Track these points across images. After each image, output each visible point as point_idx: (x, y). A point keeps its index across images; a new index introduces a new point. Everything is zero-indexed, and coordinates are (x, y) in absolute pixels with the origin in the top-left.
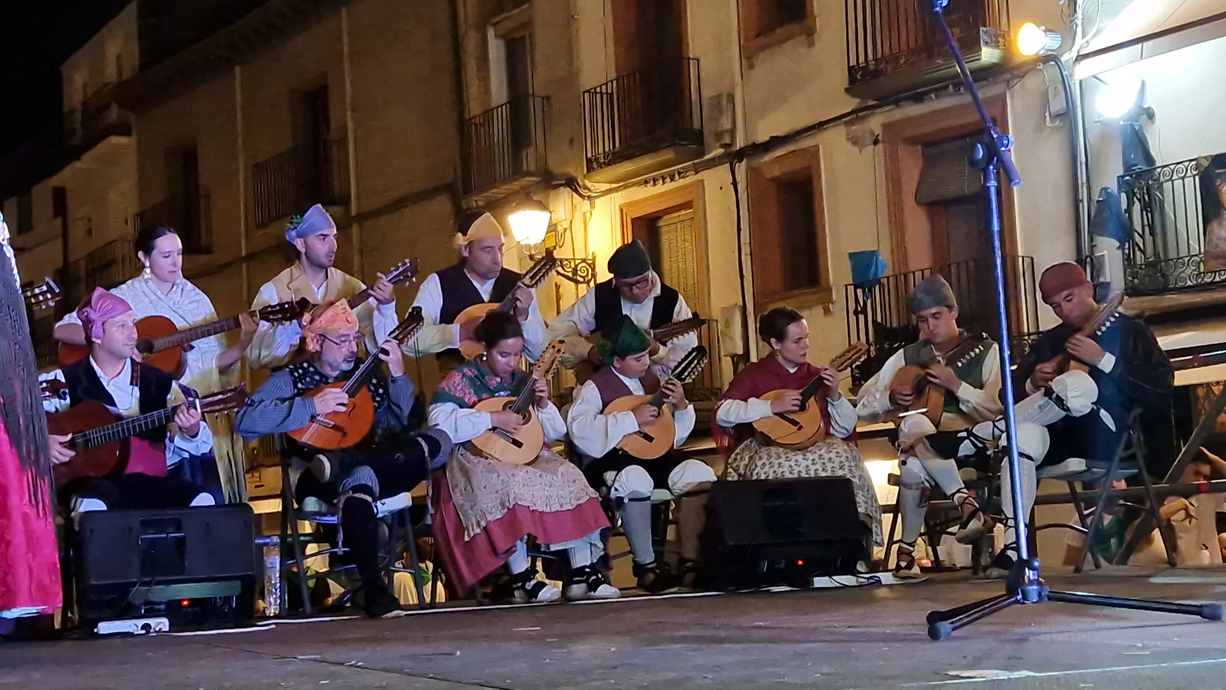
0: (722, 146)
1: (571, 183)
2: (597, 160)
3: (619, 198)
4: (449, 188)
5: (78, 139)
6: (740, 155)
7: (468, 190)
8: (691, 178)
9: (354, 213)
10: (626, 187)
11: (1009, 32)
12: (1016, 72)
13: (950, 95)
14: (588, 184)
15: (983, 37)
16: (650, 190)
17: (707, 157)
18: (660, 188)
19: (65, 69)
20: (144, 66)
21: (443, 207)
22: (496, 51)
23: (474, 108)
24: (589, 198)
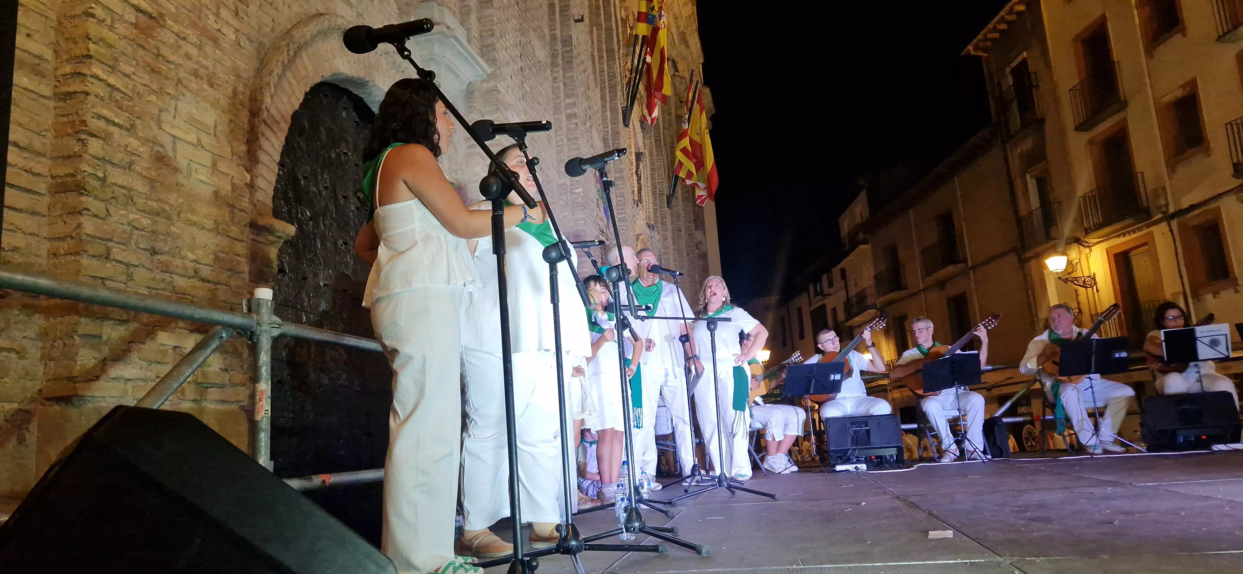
0: (1162, 213)
1: (1078, 241)
2: (1090, 228)
3: (1105, 245)
4: (1015, 250)
5: (847, 248)
6: (1172, 216)
7: (1025, 249)
8: (1145, 231)
9: (970, 265)
10: (1108, 239)
14: (1087, 240)
16: (1122, 240)
17: (1153, 220)
18: (1128, 238)
19: (840, 220)
20: (871, 214)
21: (1012, 258)
22: (1032, 184)
23: (1023, 212)
24: (1088, 247)
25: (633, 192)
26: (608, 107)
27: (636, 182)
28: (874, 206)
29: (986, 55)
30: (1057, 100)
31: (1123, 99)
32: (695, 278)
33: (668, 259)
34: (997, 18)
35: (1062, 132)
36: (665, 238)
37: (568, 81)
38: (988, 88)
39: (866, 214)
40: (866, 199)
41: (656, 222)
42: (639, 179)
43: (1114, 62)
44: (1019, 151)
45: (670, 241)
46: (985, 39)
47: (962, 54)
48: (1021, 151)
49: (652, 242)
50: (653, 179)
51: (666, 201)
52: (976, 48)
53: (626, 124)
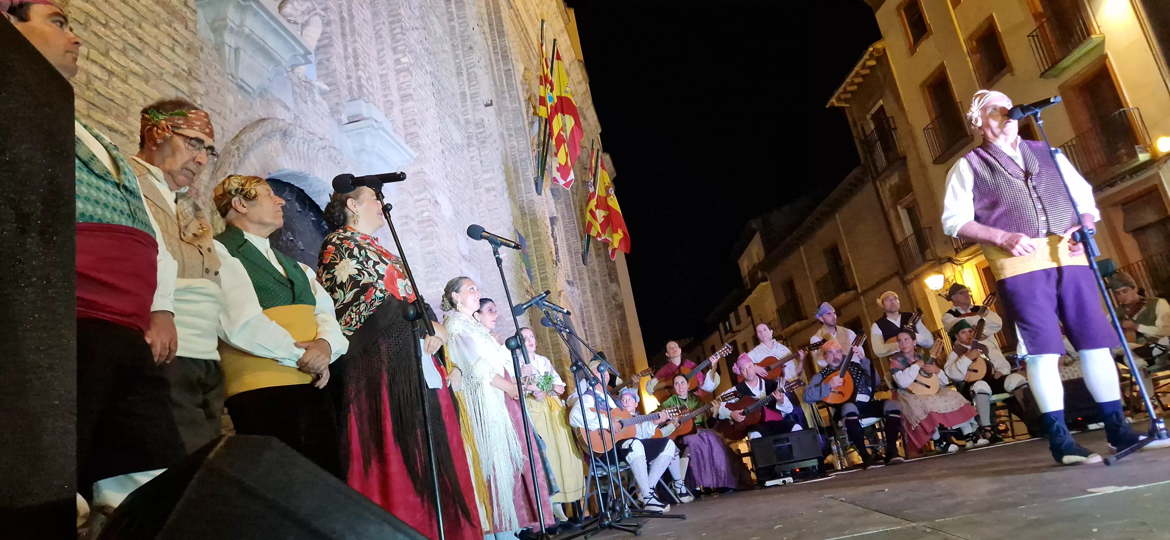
1: (950, 260)
2: (959, 248)
3: (974, 262)
4: (897, 273)
5: (749, 287)
7: (905, 272)
9: (860, 291)
10: (976, 256)
11: (1152, 144)
12: (1161, 161)
13: (1128, 180)
14: (958, 259)
15: (1138, 150)
19: (740, 261)
20: (767, 254)
21: (896, 280)
22: (903, 214)
23: (899, 238)
24: (960, 264)
25: (551, 252)
26: (521, 179)
27: (552, 244)
28: (769, 247)
29: (848, 105)
30: (914, 139)
31: (969, 134)
32: (615, 327)
33: (589, 311)
34: (853, 73)
35: (923, 166)
36: (584, 293)
37: (483, 159)
38: (855, 134)
39: (762, 254)
40: (760, 241)
41: (574, 278)
42: (555, 240)
43: (957, 103)
44: (888, 186)
45: (589, 295)
46: (845, 92)
47: (827, 106)
48: (891, 186)
49: (573, 297)
50: (567, 240)
51: (581, 258)
52: (839, 99)
53: (539, 193)
